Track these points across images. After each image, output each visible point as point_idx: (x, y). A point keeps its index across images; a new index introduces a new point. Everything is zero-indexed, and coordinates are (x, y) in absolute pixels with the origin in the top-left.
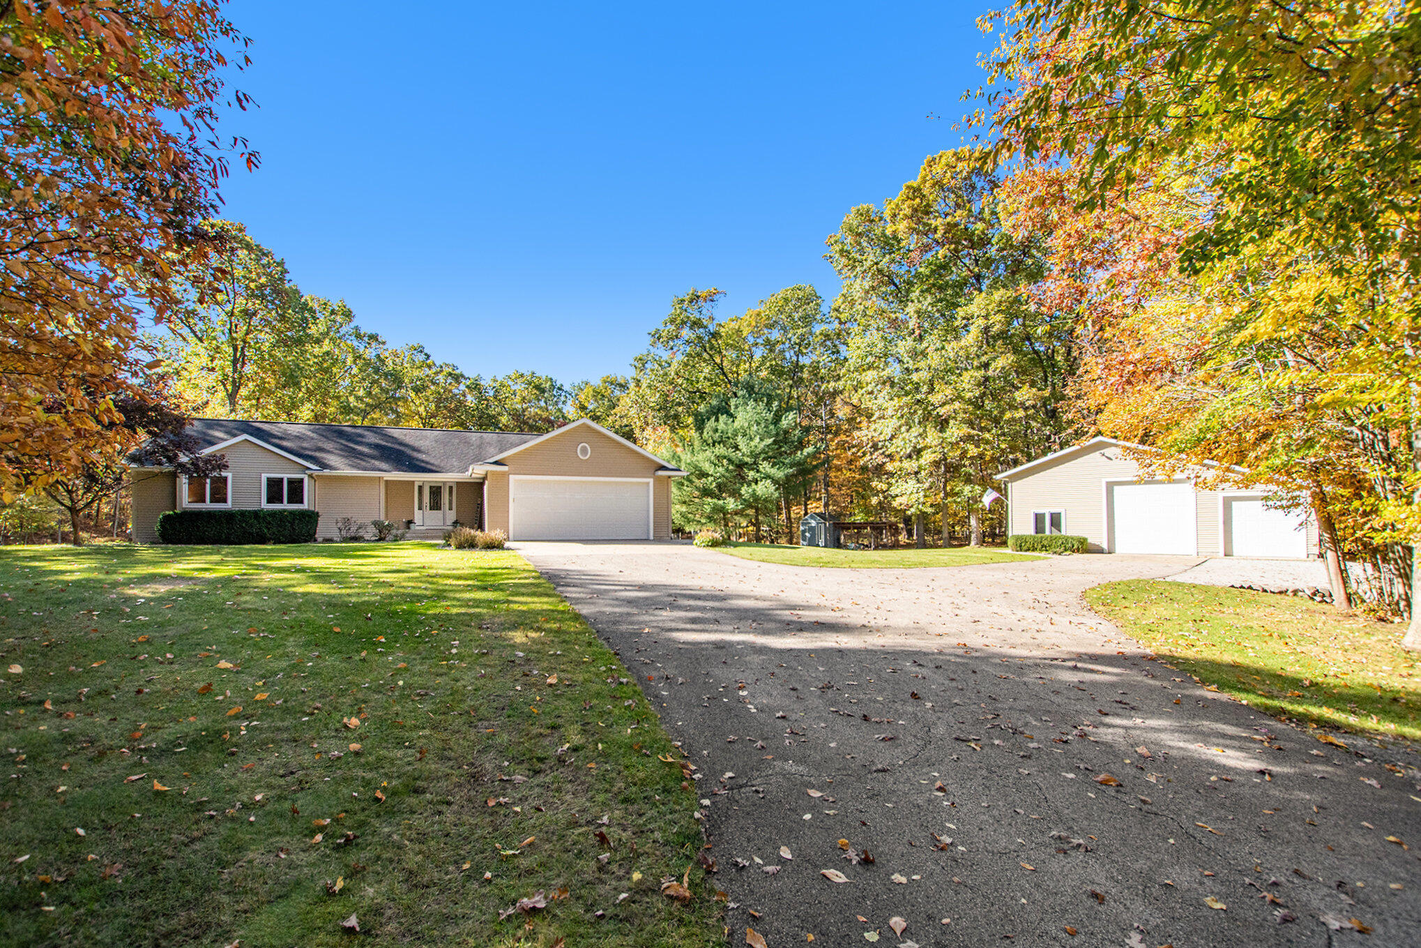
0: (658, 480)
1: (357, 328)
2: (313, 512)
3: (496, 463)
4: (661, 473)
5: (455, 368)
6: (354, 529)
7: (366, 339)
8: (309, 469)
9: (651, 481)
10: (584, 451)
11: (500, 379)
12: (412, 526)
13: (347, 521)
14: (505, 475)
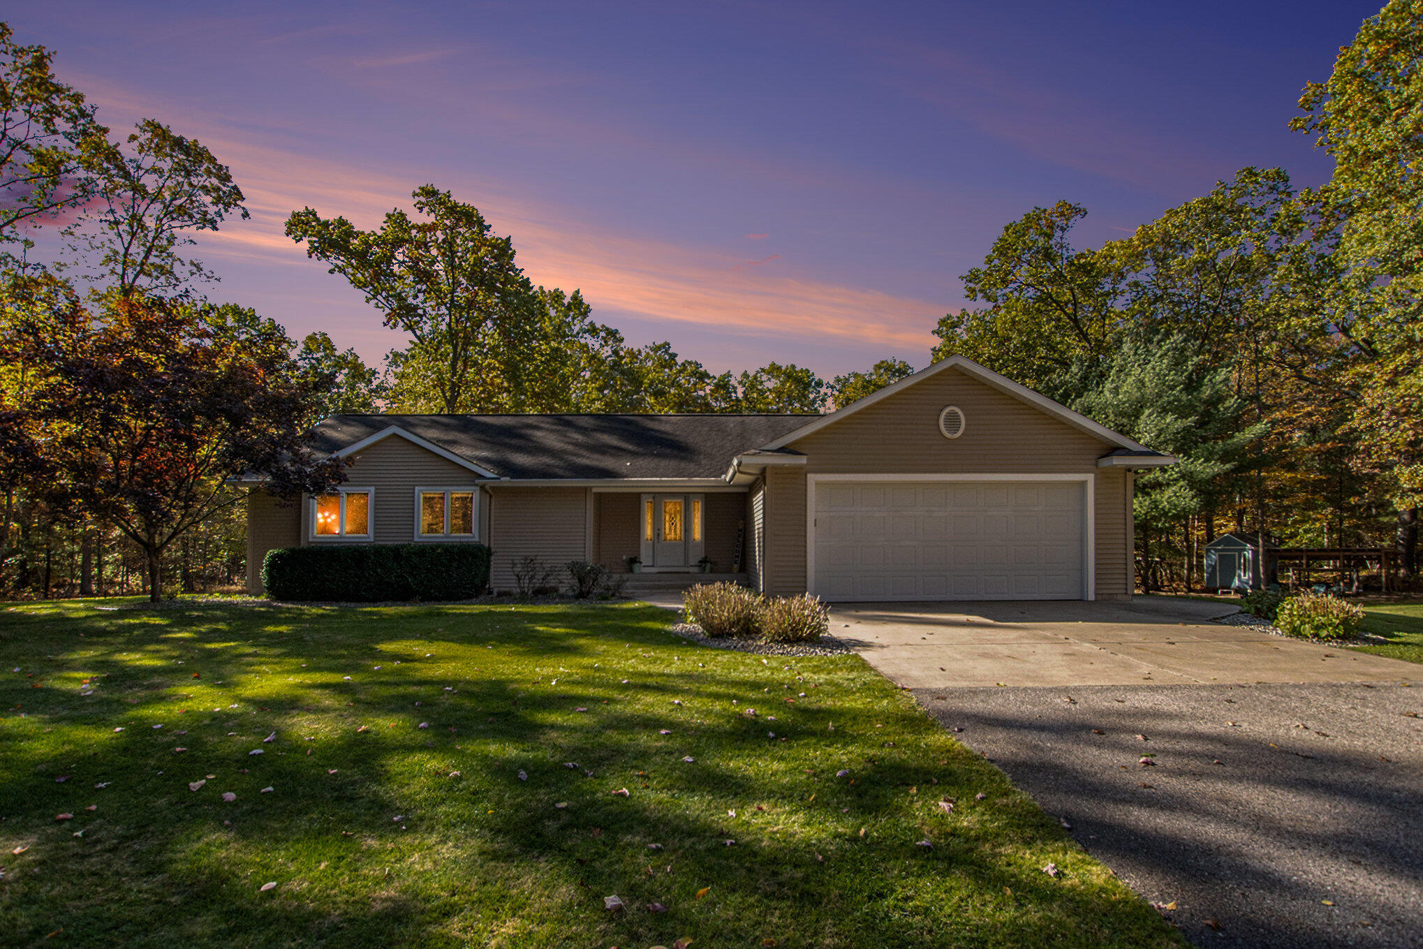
0: (1104, 478)
1: (592, 324)
2: (479, 547)
3: (783, 450)
4: (1118, 461)
5: (698, 365)
6: (540, 575)
7: (603, 334)
8: (481, 477)
9: (1090, 478)
10: (953, 422)
11: (751, 373)
12: (636, 567)
13: (529, 562)
14: (798, 475)
